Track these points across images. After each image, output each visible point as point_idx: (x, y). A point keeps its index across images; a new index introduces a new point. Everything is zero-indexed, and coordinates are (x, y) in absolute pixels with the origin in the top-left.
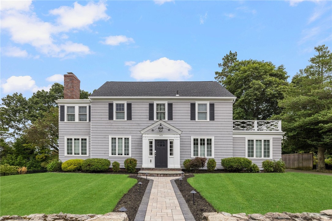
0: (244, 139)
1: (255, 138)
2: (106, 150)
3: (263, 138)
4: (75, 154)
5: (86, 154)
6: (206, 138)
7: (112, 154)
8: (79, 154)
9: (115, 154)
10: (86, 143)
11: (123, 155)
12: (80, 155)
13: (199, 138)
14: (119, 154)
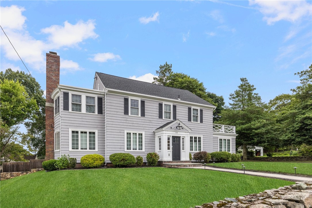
0: (217, 138)
1: (223, 137)
2: (122, 144)
3: (227, 138)
4: (81, 149)
5: (95, 149)
6: (198, 136)
7: (128, 149)
8: (86, 149)
9: (130, 149)
10: (94, 137)
11: (138, 150)
12: (88, 150)
13: (194, 136)
14: (133, 149)
